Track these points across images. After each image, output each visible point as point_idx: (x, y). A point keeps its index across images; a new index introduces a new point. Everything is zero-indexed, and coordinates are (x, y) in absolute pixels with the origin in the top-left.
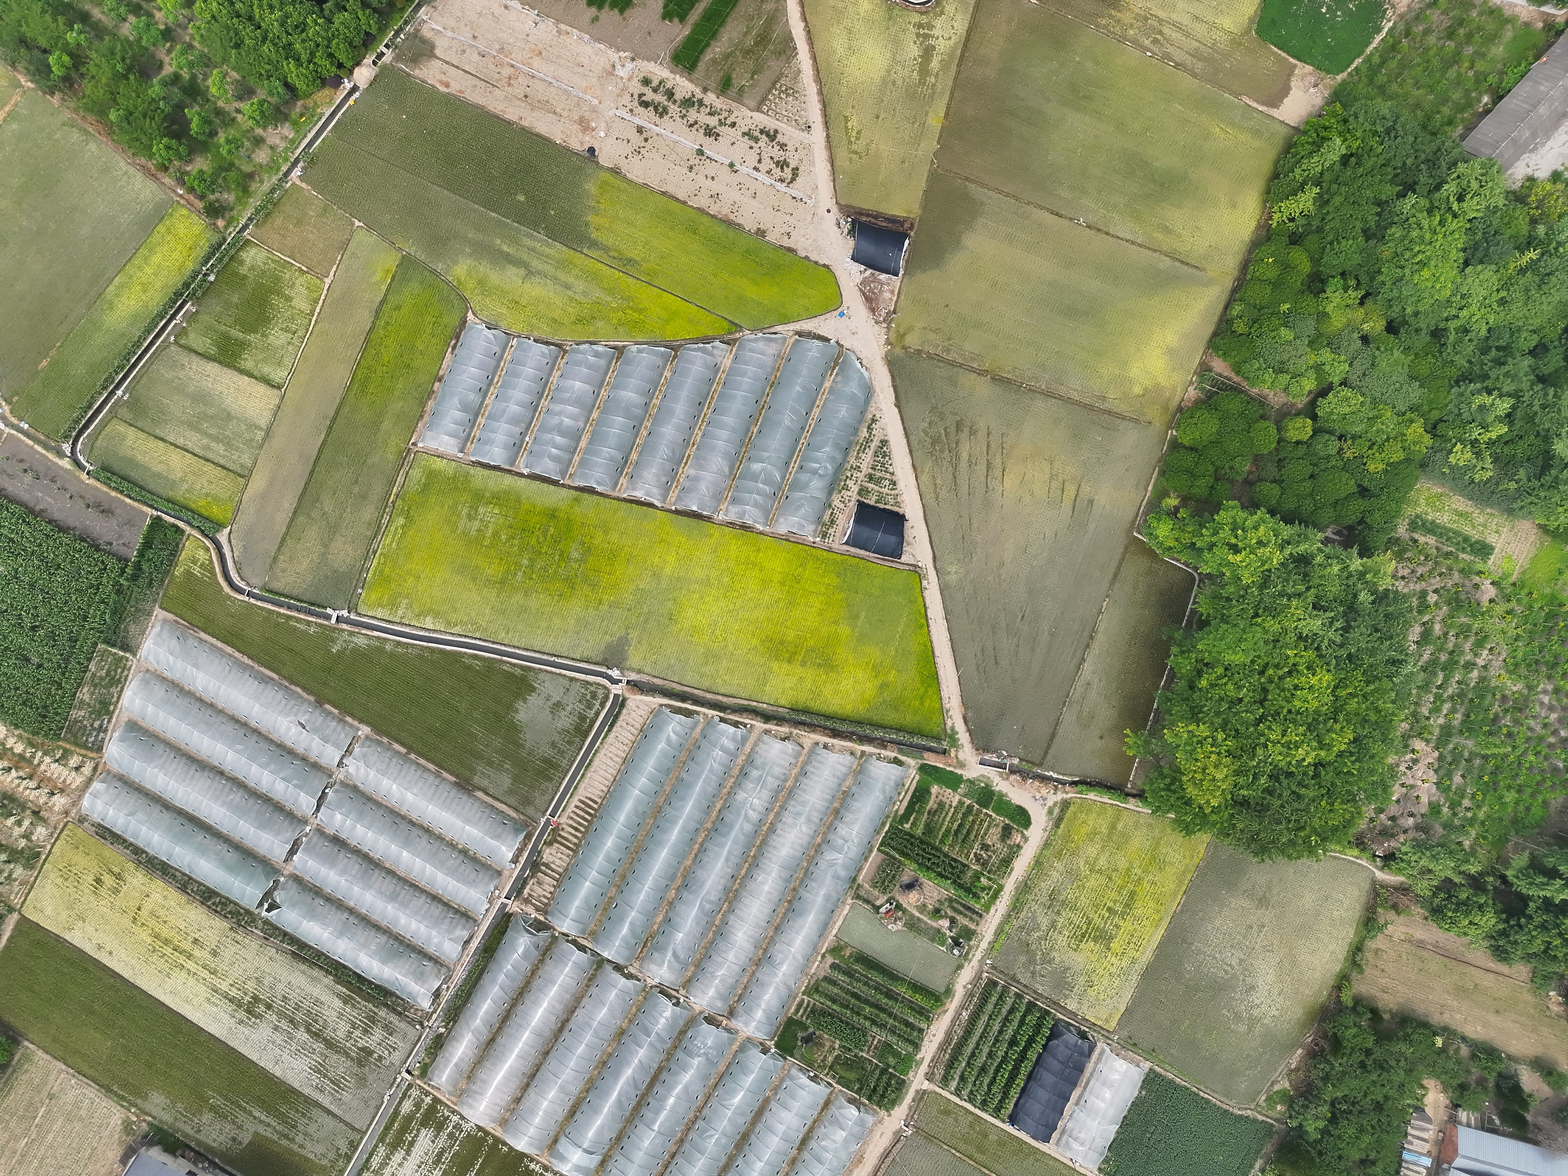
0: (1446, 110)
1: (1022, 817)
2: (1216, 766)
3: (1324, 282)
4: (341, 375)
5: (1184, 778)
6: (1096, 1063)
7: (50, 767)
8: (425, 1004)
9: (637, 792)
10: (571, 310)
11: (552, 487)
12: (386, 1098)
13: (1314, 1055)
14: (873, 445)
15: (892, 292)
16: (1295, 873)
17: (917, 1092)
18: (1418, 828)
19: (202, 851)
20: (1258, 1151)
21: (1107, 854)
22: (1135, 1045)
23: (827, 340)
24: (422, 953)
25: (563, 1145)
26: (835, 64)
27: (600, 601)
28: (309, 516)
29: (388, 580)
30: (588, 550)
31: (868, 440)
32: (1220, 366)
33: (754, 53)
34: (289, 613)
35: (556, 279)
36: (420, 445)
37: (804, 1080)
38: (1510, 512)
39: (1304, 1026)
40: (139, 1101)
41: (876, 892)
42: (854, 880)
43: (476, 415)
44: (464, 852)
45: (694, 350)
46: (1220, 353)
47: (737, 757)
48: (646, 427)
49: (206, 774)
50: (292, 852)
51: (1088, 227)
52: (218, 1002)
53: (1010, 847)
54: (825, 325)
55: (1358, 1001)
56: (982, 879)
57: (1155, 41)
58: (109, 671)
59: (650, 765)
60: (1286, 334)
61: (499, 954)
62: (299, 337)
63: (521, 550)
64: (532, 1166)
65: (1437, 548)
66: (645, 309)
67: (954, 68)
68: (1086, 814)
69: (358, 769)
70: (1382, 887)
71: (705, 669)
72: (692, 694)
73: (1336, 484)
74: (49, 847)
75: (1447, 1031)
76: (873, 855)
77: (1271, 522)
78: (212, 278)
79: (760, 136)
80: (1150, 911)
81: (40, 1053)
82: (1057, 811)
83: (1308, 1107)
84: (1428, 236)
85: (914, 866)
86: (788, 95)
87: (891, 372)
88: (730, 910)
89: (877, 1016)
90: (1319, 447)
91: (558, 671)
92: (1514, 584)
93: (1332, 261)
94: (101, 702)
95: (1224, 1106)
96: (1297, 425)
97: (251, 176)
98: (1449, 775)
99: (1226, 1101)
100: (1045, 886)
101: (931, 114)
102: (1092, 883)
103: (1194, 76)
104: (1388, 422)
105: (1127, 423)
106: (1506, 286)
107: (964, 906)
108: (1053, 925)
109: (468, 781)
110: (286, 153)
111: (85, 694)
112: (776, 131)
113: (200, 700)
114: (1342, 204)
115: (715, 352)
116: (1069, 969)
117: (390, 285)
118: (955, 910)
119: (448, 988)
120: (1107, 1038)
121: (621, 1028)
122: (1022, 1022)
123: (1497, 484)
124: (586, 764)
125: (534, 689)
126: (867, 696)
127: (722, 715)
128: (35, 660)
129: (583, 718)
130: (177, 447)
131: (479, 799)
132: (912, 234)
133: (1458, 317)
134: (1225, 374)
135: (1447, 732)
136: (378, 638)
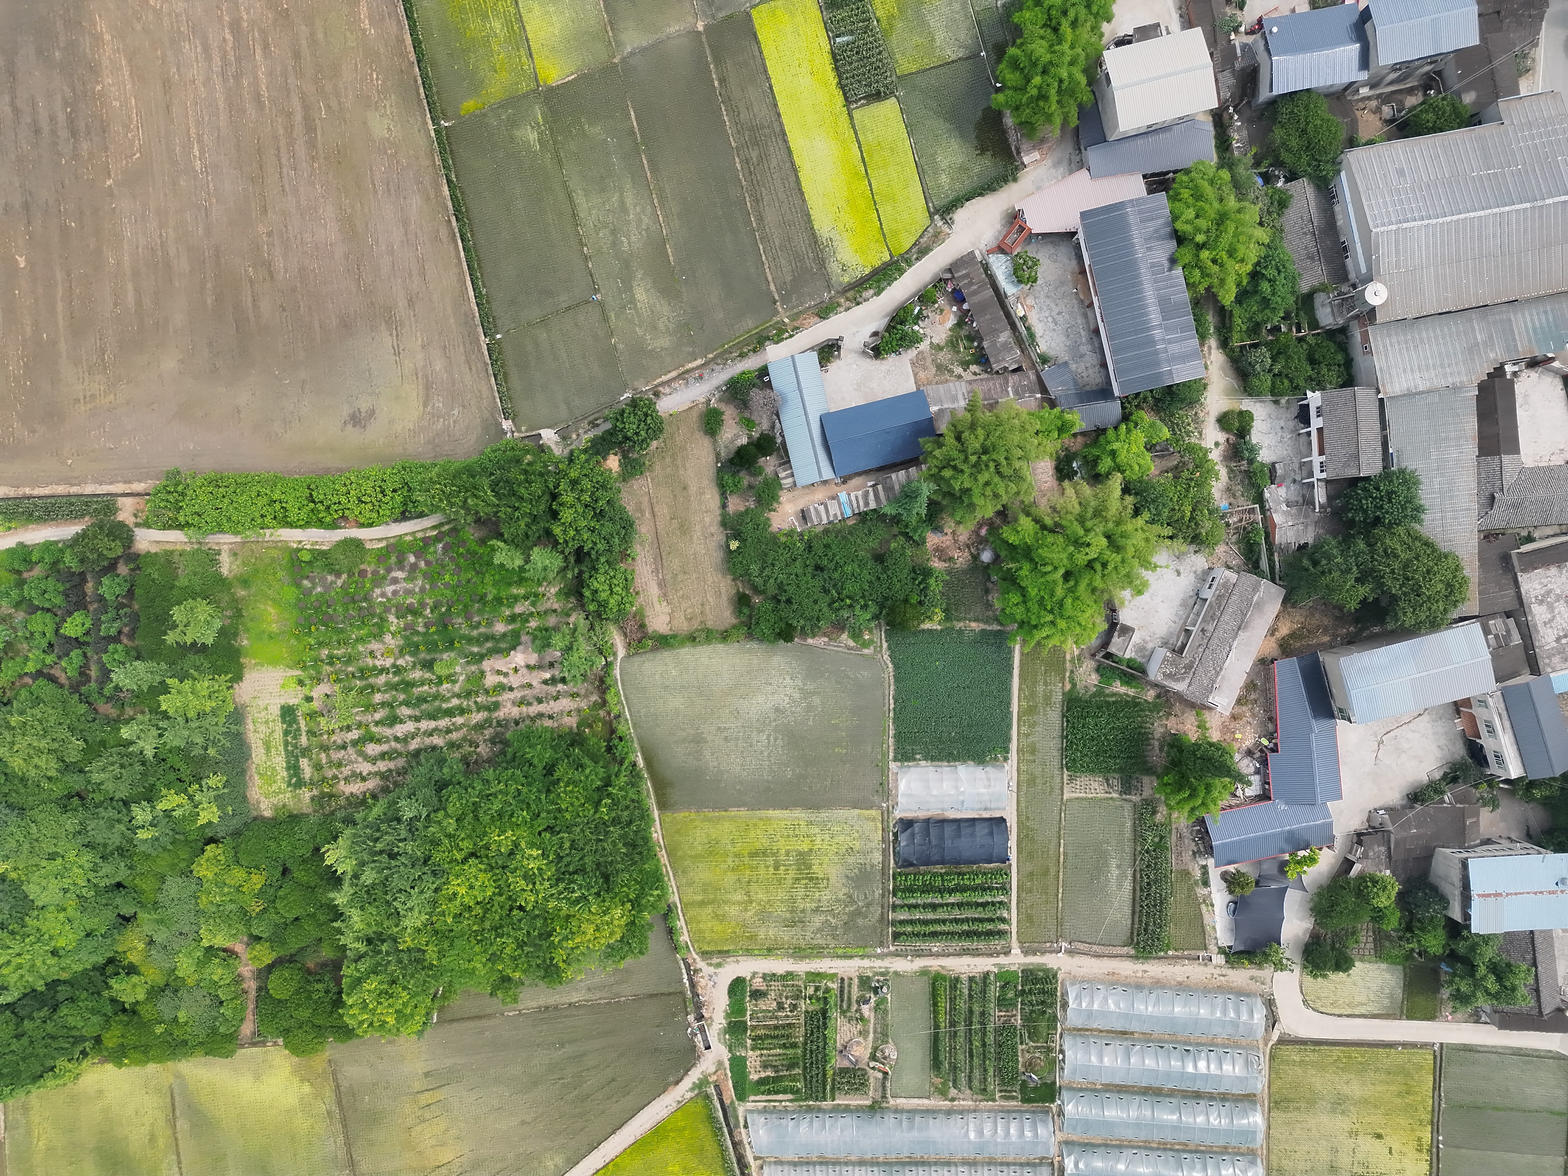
6: (916, 809)
17: (1026, 955)
20: (915, 634)
22: (882, 783)
53: (769, 984)
56: (810, 994)
60: (182, 1016)
68: (703, 931)
70: (630, 645)
76: (840, 1102)
80: (759, 832)
82: (715, 961)
95: (892, 681)
99: (888, 679)
100: (786, 935)
105: (340, 1081)
107: (842, 1001)
108: (816, 910)
116: (847, 877)
118: (849, 1006)
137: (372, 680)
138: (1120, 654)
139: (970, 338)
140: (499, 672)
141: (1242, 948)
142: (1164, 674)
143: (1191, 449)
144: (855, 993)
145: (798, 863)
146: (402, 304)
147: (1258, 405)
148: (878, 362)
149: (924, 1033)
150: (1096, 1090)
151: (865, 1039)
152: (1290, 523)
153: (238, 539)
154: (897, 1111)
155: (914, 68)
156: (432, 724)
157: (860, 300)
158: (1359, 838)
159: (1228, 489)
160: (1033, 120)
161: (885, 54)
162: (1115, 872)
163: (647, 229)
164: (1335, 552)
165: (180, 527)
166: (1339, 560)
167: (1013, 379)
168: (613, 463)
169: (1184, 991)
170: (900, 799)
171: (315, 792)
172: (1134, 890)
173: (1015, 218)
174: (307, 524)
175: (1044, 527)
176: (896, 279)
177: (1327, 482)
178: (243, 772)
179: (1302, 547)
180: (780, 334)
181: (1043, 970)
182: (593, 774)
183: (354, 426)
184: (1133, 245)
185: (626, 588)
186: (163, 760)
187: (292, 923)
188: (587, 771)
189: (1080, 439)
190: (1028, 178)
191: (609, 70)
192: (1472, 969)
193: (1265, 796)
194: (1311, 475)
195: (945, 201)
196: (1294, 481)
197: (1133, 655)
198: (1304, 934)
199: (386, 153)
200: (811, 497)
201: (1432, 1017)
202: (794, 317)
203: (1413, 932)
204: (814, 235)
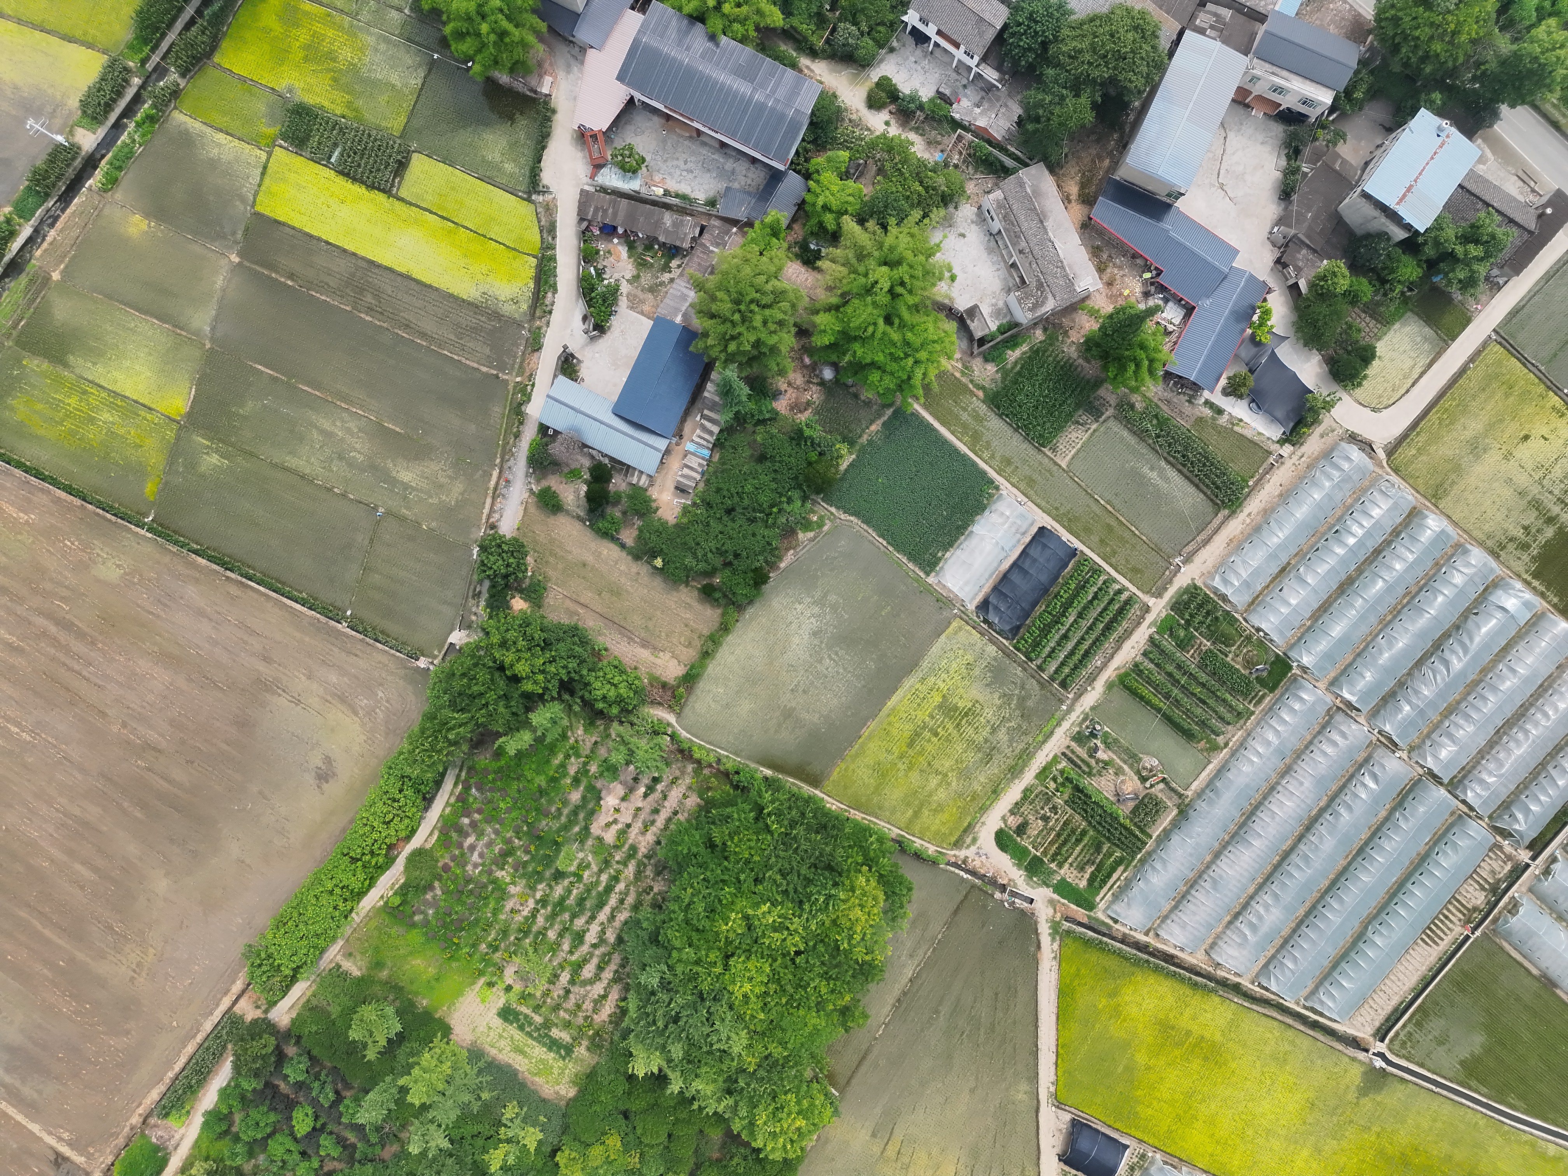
1: (1002, 840)
13: (773, 566)
16: (751, 736)
17: (1161, 597)
20: (841, 479)
22: (937, 599)
25: (1524, 616)
27: (1378, 1136)
44: (1560, 918)
56: (1054, 788)
64: (1556, 600)
68: (939, 831)
70: (671, 707)
75: (643, 563)
76: (1157, 833)
80: (897, 725)
82: (968, 840)
85: (1119, 815)
91: (1435, 1077)
92: (483, 975)
95: (865, 527)
99: (861, 529)
100: (994, 769)
102: (948, 763)
107: (1080, 768)
108: (994, 730)
109: (1545, 985)
116: (987, 685)
118: (1088, 765)
120: (963, 613)
125: (1462, 1063)
127: (1281, 1001)
131: (1536, 967)
137: (535, 929)
138: (987, 332)
139: (649, 247)
140: (608, 825)
141: (1291, 425)
142: (1030, 310)
143: (872, 145)
144: (1082, 752)
145: (946, 715)
146: (262, 667)
147: (883, 66)
148: (609, 334)
149: (1155, 723)
150: (1309, 628)
151: (1124, 774)
152: (993, 116)
153: (340, 943)
154: (1199, 795)
155: (403, 119)
156: (607, 910)
157: (548, 309)
158: (1280, 263)
159: (929, 143)
160: (516, 57)
161: (374, 133)
162: (1154, 475)
163: (360, 430)
164: (1040, 97)
165: (294, 979)
166: (1048, 99)
167: (706, 239)
168: (518, 604)
169: (1288, 497)
170: (961, 595)
171: (585, 1043)
172: (1180, 471)
173: (583, 136)
174: (372, 881)
175: (837, 308)
176: (555, 267)
177: (984, 59)
178: (523, 1085)
179: (1020, 122)
180: (525, 393)
181: (1184, 593)
182: (741, 813)
183: (327, 782)
184: (674, 59)
185: (622, 672)
186: (462, 1138)
187: (669, 1142)
188: (736, 816)
189: (796, 227)
190: (561, 100)
191: (211, 358)
192: (1450, 257)
193: (1189, 310)
194: (970, 69)
195: (527, 180)
196: (965, 86)
197: (997, 323)
198: (1321, 367)
199: (134, 584)
200: (671, 473)
201: (1468, 321)
202: (521, 372)
203: (1388, 281)
204: (470, 304)
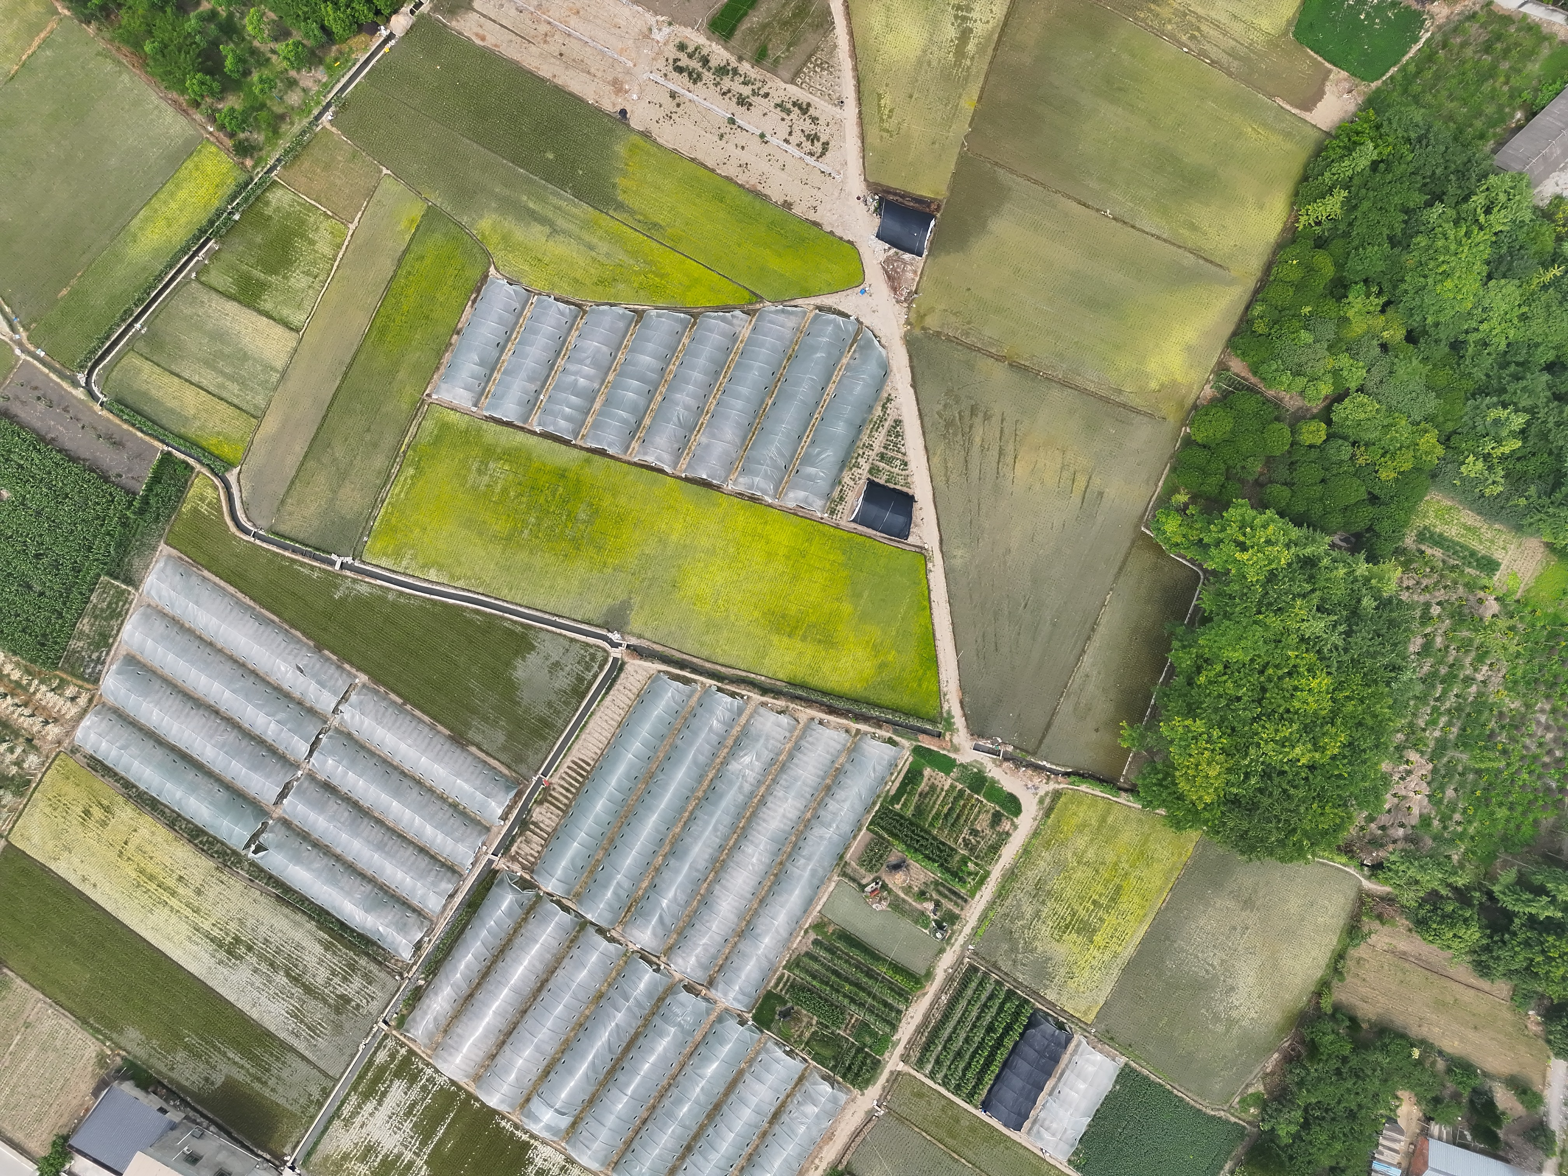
0: (1479, 124)
1: (1013, 805)
2: (1209, 764)
3: (1346, 287)
4: (360, 322)
5: (1177, 774)
6: (1072, 1055)
7: (46, 696)
8: (406, 954)
9: (630, 756)
10: (593, 271)
11: (563, 447)
12: (362, 1047)
13: (1290, 1059)
14: (887, 425)
15: (915, 272)
16: (1282, 876)
17: (892, 1073)
18: (1407, 839)
19: (193, 789)
20: (1229, 1153)
21: (1095, 847)
22: (1112, 1039)
23: (847, 316)
24: (405, 904)
25: (536, 1105)
26: (872, 41)
27: (605, 563)
28: (319, 460)
29: (394, 530)
30: (595, 512)
31: (882, 419)
32: (1237, 366)
33: (791, 26)
34: (293, 556)
35: (580, 239)
36: (434, 396)
37: (779, 1053)
38: (1519, 528)
39: (1282, 1030)
40: (114, 1036)
41: (862, 871)
42: (841, 857)
43: (492, 371)
44: (454, 806)
45: (715, 318)
46: (1239, 352)
47: (732, 727)
48: (661, 393)
49: (201, 712)
50: (283, 795)
51: (1114, 219)
52: (199, 940)
53: (999, 834)
54: (847, 301)
55: (1337, 1008)
56: (969, 864)
57: (1193, 37)
58: (110, 603)
59: (645, 730)
60: (1306, 336)
61: (483, 911)
62: (321, 281)
63: (529, 508)
64: (503, 1123)
65: (1444, 561)
66: (668, 275)
67: (990, 52)
68: (1077, 806)
69: (353, 717)
70: (1368, 896)
71: (706, 639)
72: (691, 662)
73: (1347, 489)
74: (40, 776)
75: (1423, 1043)
77: (1280, 522)
78: (237, 217)
79: (792, 108)
80: (1135, 906)
81: (19, 981)
82: (1048, 800)
83: (1281, 1111)
84: (1453, 247)
85: (902, 847)
86: (823, 69)
87: (908, 352)
88: (717, 880)
89: (856, 994)
90: (1332, 451)
91: (558, 631)
92: (1518, 601)
93: (1356, 266)
94: (100, 634)
95: (1198, 1106)
96: (1312, 428)
97: (282, 117)
98: (1442, 788)
99: (1200, 1101)
100: (1032, 875)
101: (965, 97)
102: (1078, 875)
103: (1230, 74)
104: (1403, 430)
105: (1141, 417)
106: (1528, 300)
107: (950, 890)
108: (1037, 914)
109: (462, 737)
110: (318, 97)
111: (85, 625)
112: (809, 105)
113: (200, 638)
114: (1370, 210)
115: (735, 321)
116: (1050, 959)
117: (414, 234)
118: (940, 893)
119: (430, 941)
120: (1085, 1030)
121: (600, 991)
122: (1001, 1009)
123: (1508, 499)
124: (580, 725)
126: (865, 675)
127: (720, 684)
128: (38, 588)
129: (580, 679)
130: (191, 383)
131: (472, 754)
132: (938, 215)
133: (1478, 330)
134: (1243, 374)
135: (1442, 745)
136: (381, 587)
151: (903, 888)
170: (1089, 1046)
181: (870, 1080)
